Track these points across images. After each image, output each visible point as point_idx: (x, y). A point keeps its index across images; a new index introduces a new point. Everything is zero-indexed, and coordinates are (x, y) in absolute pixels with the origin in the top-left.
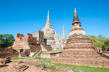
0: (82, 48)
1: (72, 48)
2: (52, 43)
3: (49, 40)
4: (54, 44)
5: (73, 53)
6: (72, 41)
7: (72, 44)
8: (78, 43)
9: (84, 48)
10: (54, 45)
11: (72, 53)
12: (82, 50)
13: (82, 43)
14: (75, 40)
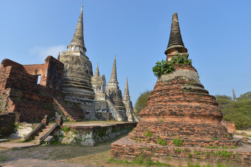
0: (199, 116)
1: (173, 114)
2: (85, 99)
3: (78, 89)
4: (88, 102)
5: (177, 129)
6: (173, 95)
7: (171, 104)
8: (189, 101)
9: (205, 116)
10: (90, 104)
11: (173, 129)
12: (199, 121)
13: (198, 104)
14: (180, 94)
